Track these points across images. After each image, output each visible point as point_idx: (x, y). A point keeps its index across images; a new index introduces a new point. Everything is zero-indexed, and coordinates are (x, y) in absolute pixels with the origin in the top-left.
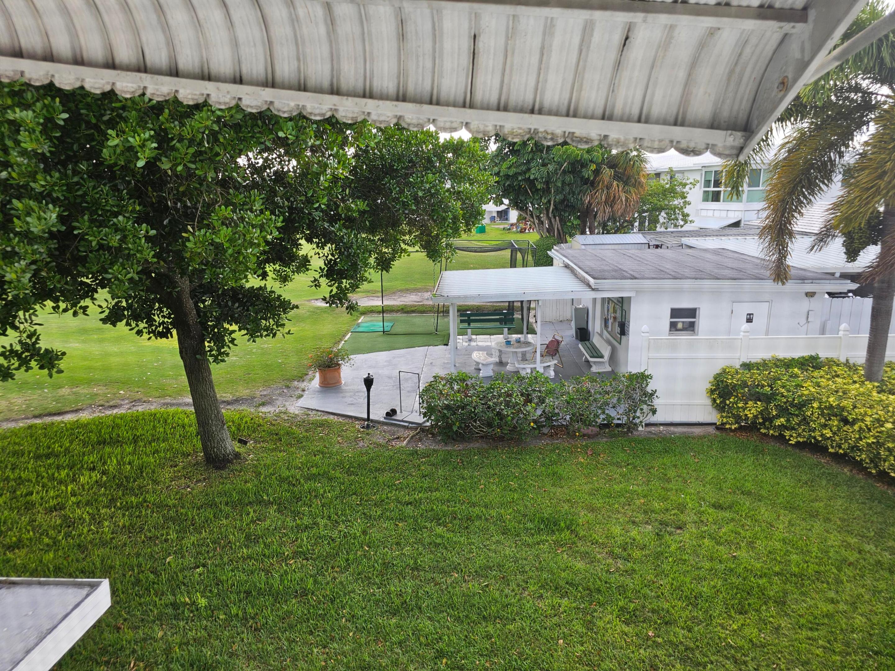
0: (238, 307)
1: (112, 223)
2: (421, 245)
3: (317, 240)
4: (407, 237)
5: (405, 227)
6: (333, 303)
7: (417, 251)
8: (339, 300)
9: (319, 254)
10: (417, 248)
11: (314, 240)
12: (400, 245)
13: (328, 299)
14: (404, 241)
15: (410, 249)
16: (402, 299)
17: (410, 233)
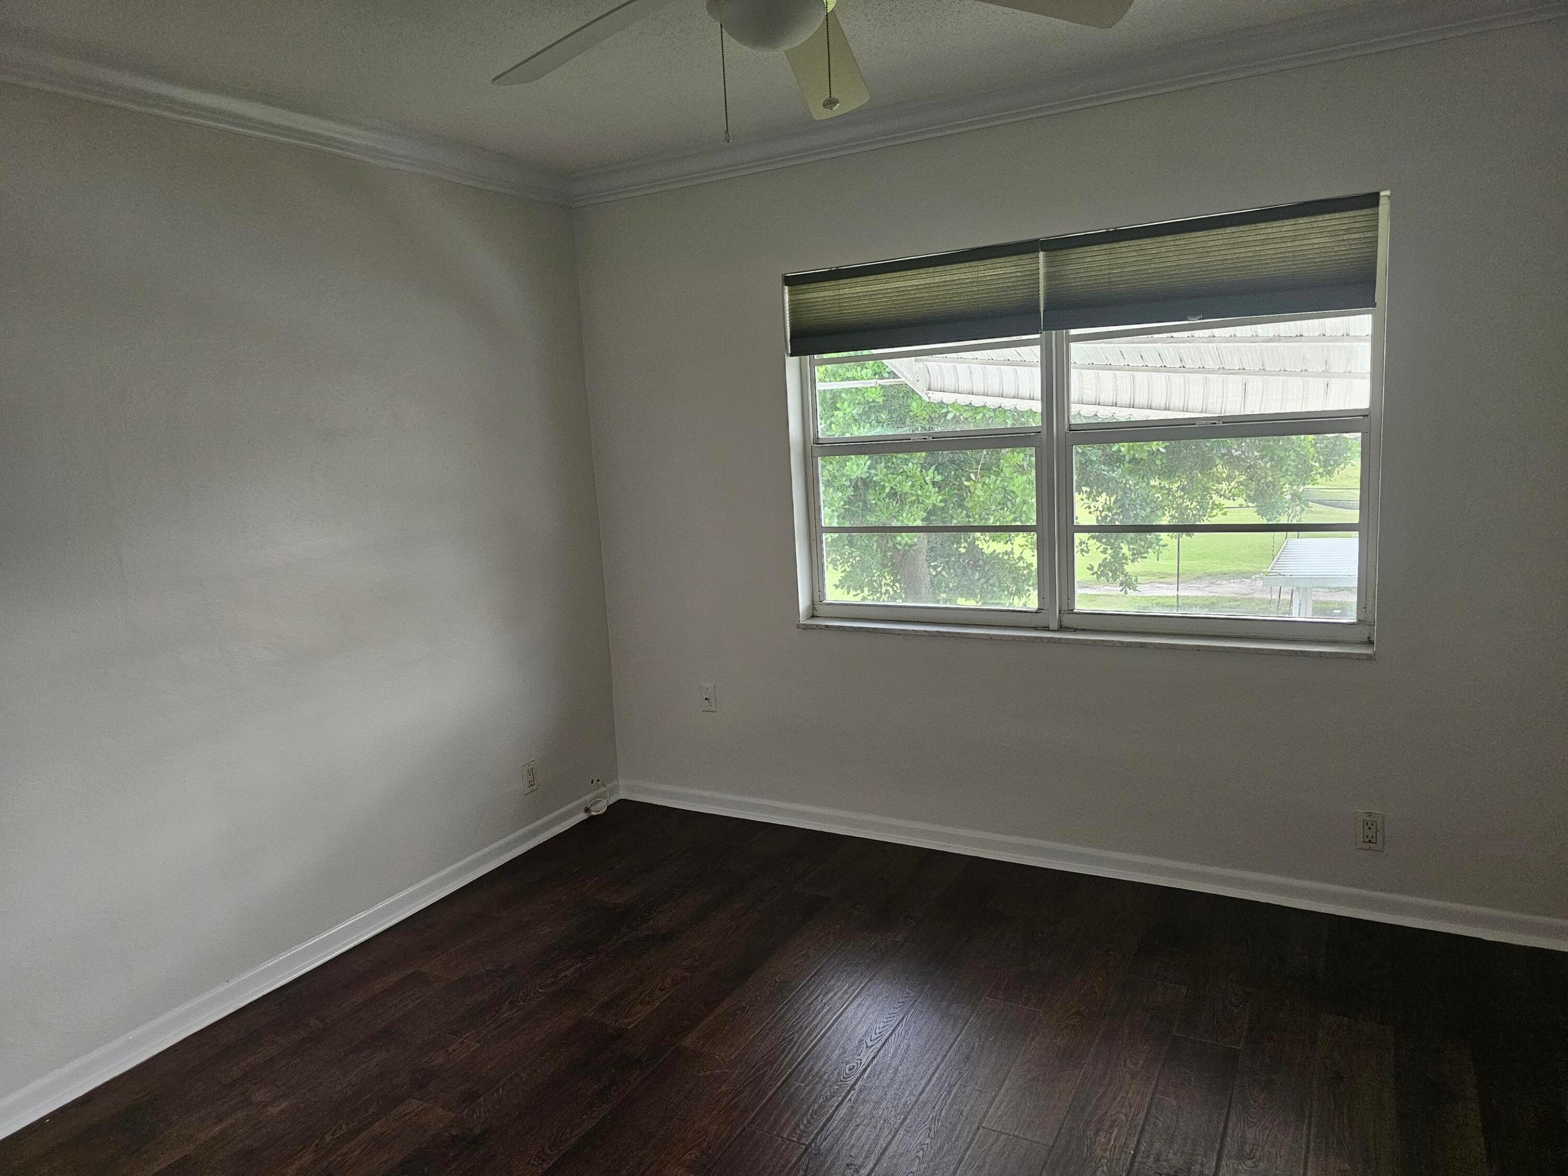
0: (979, 579)
1: (901, 470)
2: (1248, 496)
3: (1088, 489)
4: (1224, 486)
5: (1221, 469)
6: (1103, 574)
7: (1241, 506)
8: (1111, 571)
9: (1090, 508)
10: (1240, 500)
11: (1084, 489)
12: (1211, 498)
13: (1096, 570)
14: (1218, 492)
15: (1227, 503)
16: (1214, 588)
17: (1229, 478)
